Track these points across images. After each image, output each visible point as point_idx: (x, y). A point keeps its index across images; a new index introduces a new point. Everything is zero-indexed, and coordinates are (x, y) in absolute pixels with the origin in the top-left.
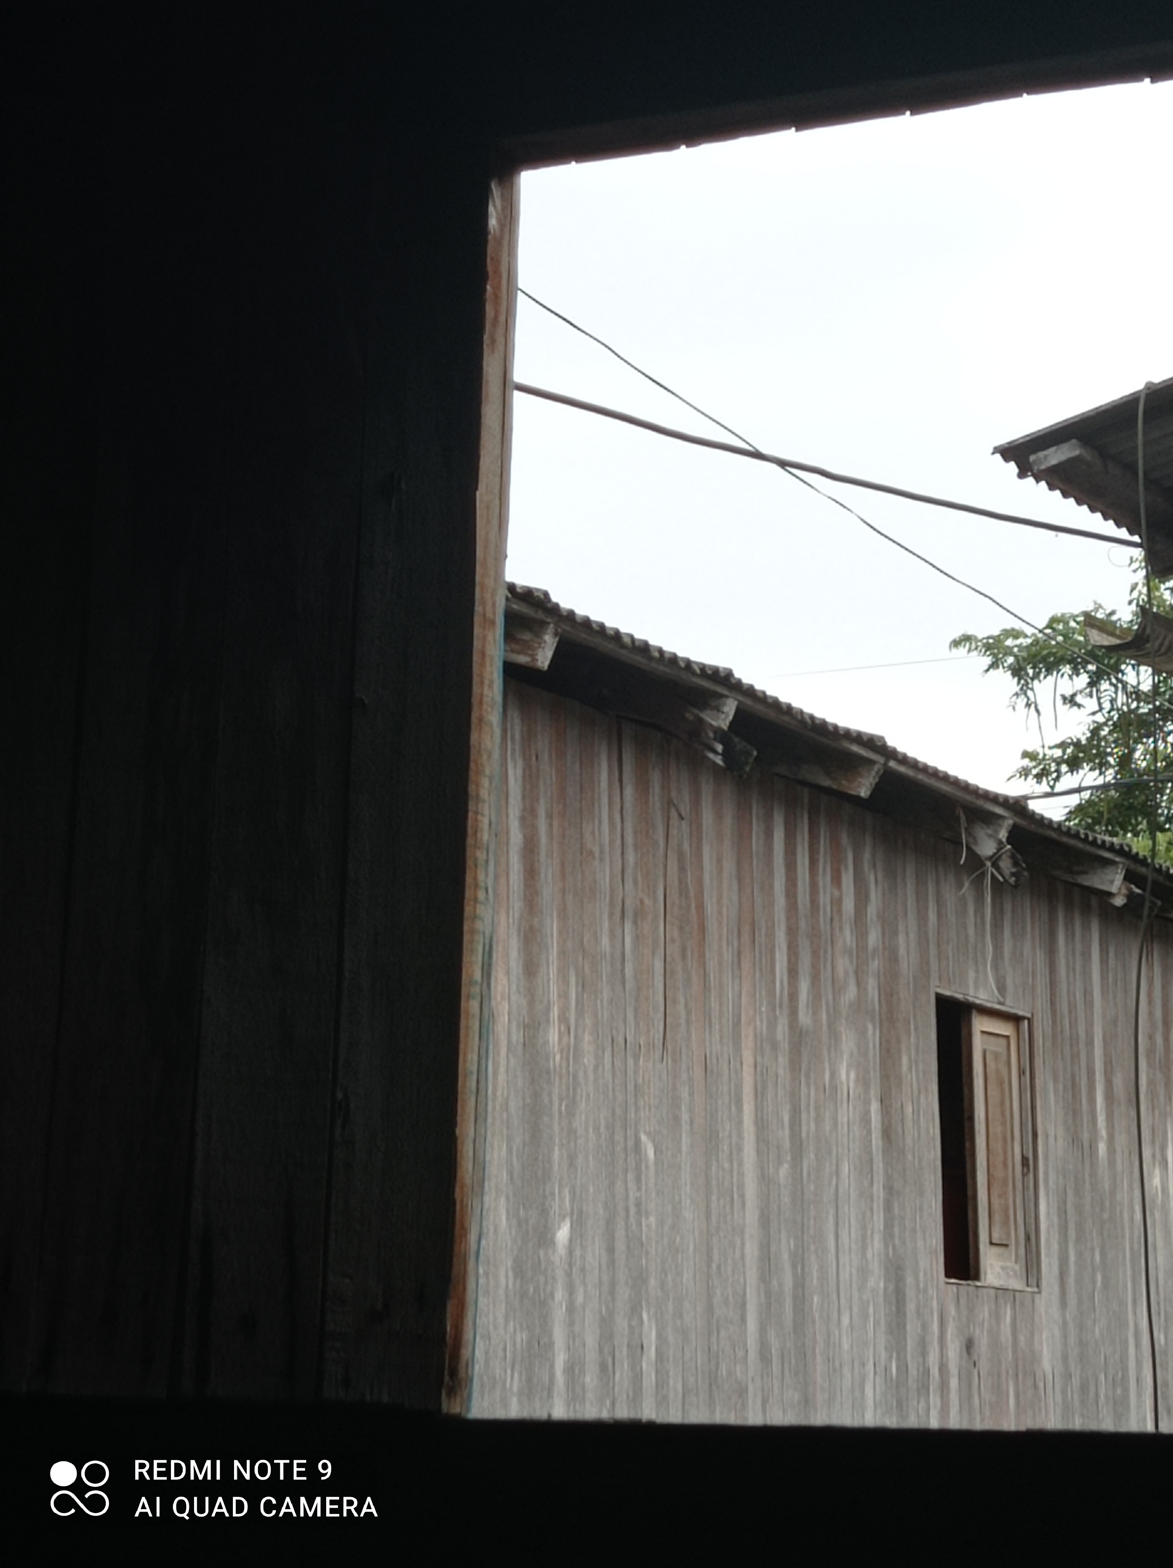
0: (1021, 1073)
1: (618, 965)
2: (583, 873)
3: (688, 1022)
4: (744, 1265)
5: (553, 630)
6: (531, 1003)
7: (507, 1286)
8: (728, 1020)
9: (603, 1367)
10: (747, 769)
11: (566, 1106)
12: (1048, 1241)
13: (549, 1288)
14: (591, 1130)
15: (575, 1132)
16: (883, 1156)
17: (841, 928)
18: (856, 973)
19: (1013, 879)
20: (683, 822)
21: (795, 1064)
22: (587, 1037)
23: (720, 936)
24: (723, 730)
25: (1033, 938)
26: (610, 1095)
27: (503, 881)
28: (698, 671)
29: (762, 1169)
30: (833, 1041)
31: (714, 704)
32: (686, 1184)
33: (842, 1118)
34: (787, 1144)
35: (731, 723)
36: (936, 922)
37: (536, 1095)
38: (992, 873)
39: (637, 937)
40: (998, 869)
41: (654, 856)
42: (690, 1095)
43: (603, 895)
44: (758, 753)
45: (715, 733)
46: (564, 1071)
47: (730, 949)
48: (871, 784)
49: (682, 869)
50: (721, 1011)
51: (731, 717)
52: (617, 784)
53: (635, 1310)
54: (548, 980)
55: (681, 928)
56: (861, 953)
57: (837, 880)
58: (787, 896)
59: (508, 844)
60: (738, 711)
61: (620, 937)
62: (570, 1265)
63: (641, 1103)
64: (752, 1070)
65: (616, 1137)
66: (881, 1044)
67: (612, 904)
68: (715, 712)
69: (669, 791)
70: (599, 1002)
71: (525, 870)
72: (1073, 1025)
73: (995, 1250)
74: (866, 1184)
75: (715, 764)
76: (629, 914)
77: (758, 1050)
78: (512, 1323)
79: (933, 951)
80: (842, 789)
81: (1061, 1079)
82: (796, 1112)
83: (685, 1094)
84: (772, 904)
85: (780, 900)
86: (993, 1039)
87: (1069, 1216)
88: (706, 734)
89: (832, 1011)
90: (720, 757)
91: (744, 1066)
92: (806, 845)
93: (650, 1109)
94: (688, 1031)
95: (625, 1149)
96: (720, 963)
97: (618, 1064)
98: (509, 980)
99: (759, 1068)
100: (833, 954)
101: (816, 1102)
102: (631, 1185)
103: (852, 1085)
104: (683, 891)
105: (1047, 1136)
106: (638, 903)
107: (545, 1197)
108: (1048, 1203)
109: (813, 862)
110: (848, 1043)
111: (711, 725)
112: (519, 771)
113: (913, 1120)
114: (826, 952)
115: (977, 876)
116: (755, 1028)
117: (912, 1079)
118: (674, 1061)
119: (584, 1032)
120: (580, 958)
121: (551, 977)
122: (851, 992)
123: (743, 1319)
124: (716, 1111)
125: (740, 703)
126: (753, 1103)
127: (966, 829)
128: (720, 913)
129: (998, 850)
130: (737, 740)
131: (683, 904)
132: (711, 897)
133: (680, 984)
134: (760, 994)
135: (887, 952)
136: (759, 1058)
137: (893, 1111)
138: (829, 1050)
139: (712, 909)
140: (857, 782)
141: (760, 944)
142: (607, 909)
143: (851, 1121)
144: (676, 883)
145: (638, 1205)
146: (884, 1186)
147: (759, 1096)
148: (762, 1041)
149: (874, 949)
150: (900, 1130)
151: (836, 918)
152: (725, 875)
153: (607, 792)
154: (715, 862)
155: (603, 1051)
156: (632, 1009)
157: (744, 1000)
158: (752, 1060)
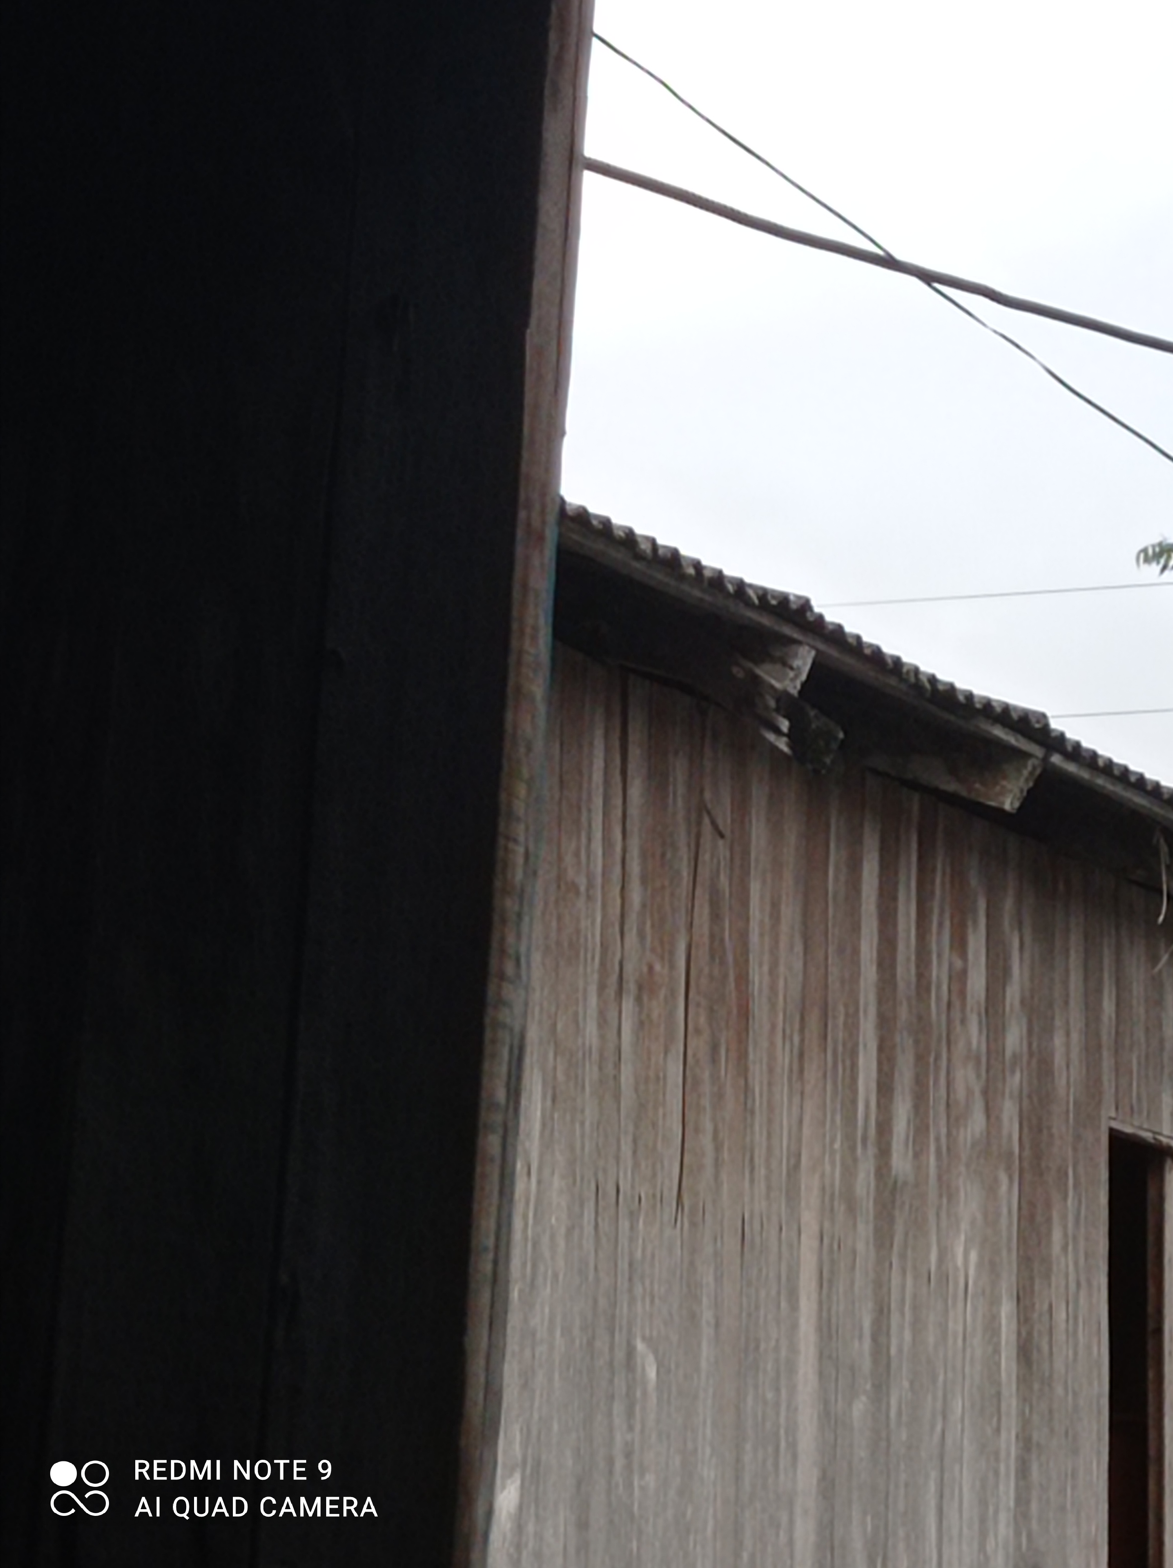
1: (610, 1068)
2: (559, 918)
3: (718, 1163)
8: (781, 1161)
10: (828, 761)
14: (558, 1333)
15: (534, 1334)
16: (1018, 1389)
17: (963, 1021)
18: (985, 1092)
20: (721, 842)
21: (883, 1236)
22: (557, 1182)
23: (773, 1027)
24: (790, 696)
26: (591, 1277)
28: (756, 601)
29: (826, 1403)
30: (945, 1200)
31: (778, 654)
32: (705, 1423)
33: (955, 1326)
34: (866, 1364)
35: (804, 685)
36: (1113, 1014)
39: (641, 1023)
41: (672, 894)
42: (716, 1280)
43: (589, 956)
44: (845, 733)
45: (778, 700)
47: (788, 1046)
48: (1022, 791)
49: (716, 916)
50: (769, 1148)
51: (804, 677)
52: (617, 778)
55: (711, 1010)
56: (993, 1061)
57: (960, 944)
58: (880, 965)
60: (815, 664)
61: (614, 1024)
62: (518, 1547)
63: (638, 1290)
64: (815, 1243)
65: (598, 1344)
66: (1020, 1209)
67: (603, 968)
68: (778, 666)
69: (702, 791)
70: (578, 1126)
74: (989, 1431)
75: (774, 749)
76: (631, 986)
77: (826, 1212)
79: (1107, 1063)
80: (973, 796)
82: (882, 1312)
83: (708, 1279)
84: (855, 976)
85: (869, 973)
88: (764, 701)
89: (944, 1153)
90: (785, 739)
91: (803, 1237)
92: (913, 885)
93: (652, 1300)
94: (717, 1176)
95: (611, 1364)
96: (771, 1070)
97: (605, 1227)
99: (826, 1241)
101: (915, 1296)
102: (619, 1420)
103: (972, 1272)
104: (716, 952)
106: (645, 969)
109: (923, 915)
110: (969, 1204)
111: (772, 687)
113: (1067, 1330)
114: (937, 1058)
116: (823, 1175)
117: (1067, 1266)
118: (693, 1225)
119: (553, 1173)
120: (550, 1053)
122: (977, 1122)
124: (757, 1308)
125: (818, 652)
126: (814, 1296)
128: (773, 989)
130: (812, 713)
131: (716, 972)
132: (761, 965)
133: (706, 1102)
134: (833, 1121)
135: (1034, 1061)
136: (827, 1225)
137: (1036, 1316)
138: (938, 1215)
139: (761, 983)
140: (998, 788)
141: (835, 1042)
142: (596, 976)
143: (969, 1329)
144: (706, 940)
145: (628, 1455)
146: (1017, 1437)
147: (825, 1285)
148: (832, 1195)
149: (1014, 1056)
150: (1045, 1348)
151: (957, 1004)
152: (784, 928)
153: (601, 790)
154: (768, 908)
155: (582, 1205)
156: (630, 1138)
157: (806, 1131)
158: (815, 1228)
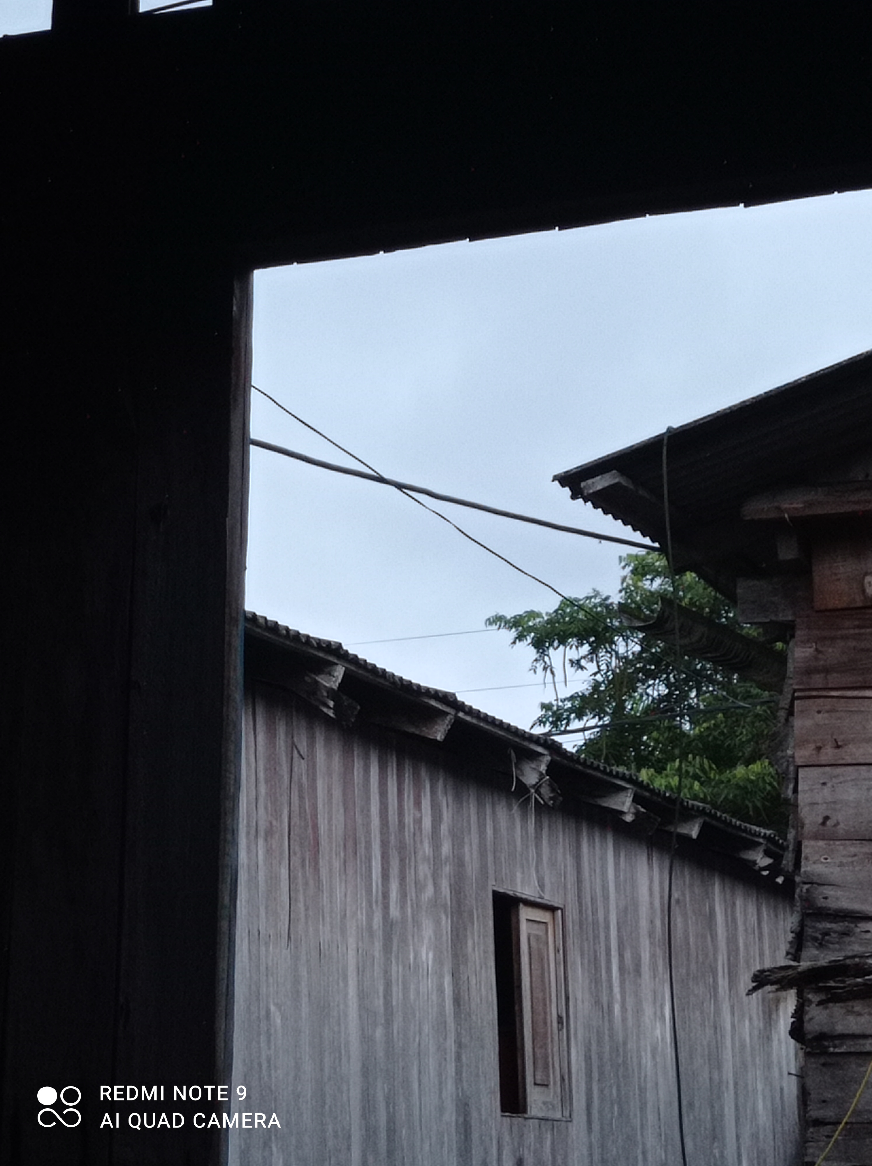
0: (557, 951)
1: (254, 872)
3: (307, 916)
4: (349, 1106)
8: (337, 915)
10: (353, 720)
12: (577, 1081)
16: (455, 1017)
17: (421, 842)
18: (433, 876)
19: (552, 802)
20: (302, 761)
21: (387, 948)
23: (331, 850)
24: (333, 689)
25: (564, 848)
26: (248, 975)
28: (316, 645)
29: (363, 1030)
30: (416, 929)
31: (326, 670)
32: (305, 1043)
33: (423, 989)
34: (382, 1010)
35: (340, 684)
36: (492, 836)
38: (536, 798)
39: (268, 850)
40: (540, 794)
41: (280, 788)
42: (308, 973)
44: (361, 708)
45: (328, 693)
47: (338, 859)
48: (445, 731)
49: (301, 798)
50: (331, 908)
51: (340, 680)
52: (252, 733)
55: (301, 843)
56: (436, 862)
57: (418, 803)
58: (381, 817)
61: (255, 851)
63: (271, 980)
64: (355, 953)
65: (252, 1008)
66: (452, 931)
67: (248, 825)
68: (327, 676)
69: (293, 737)
72: (595, 912)
73: (538, 1089)
74: (441, 1040)
75: (329, 716)
76: (262, 833)
77: (360, 938)
79: (490, 858)
80: (422, 734)
81: (586, 956)
82: (388, 985)
83: (304, 973)
84: (369, 823)
85: (375, 821)
86: (535, 926)
87: (593, 1061)
88: (321, 693)
89: (415, 906)
90: (332, 711)
91: (349, 950)
92: (395, 777)
93: (277, 985)
94: (306, 923)
95: (259, 1017)
96: (330, 870)
97: (253, 950)
99: (360, 951)
100: (416, 861)
101: (404, 976)
102: (263, 1045)
103: (430, 963)
104: (303, 815)
105: (576, 999)
106: (268, 825)
108: (578, 1052)
109: (400, 791)
110: (428, 931)
111: (325, 686)
113: (476, 989)
114: (410, 861)
115: (523, 801)
116: (357, 920)
117: (475, 958)
118: (296, 947)
122: (430, 891)
123: (349, 1148)
124: (328, 986)
125: (346, 668)
126: (355, 979)
127: (515, 764)
128: (330, 830)
129: (540, 780)
130: (344, 697)
131: (303, 824)
133: (300, 887)
134: (361, 894)
135: (456, 860)
136: (360, 944)
137: (461, 983)
138: (413, 936)
139: (324, 828)
140: (434, 729)
141: (361, 855)
142: (245, 829)
143: (430, 991)
144: (297, 809)
145: (269, 1061)
146: (455, 1041)
147: (360, 973)
148: (362, 929)
149: (446, 858)
150: (467, 998)
151: (418, 834)
152: (334, 801)
154: (326, 792)
155: (242, 941)
156: (264, 907)
157: (348, 900)
158: (355, 946)
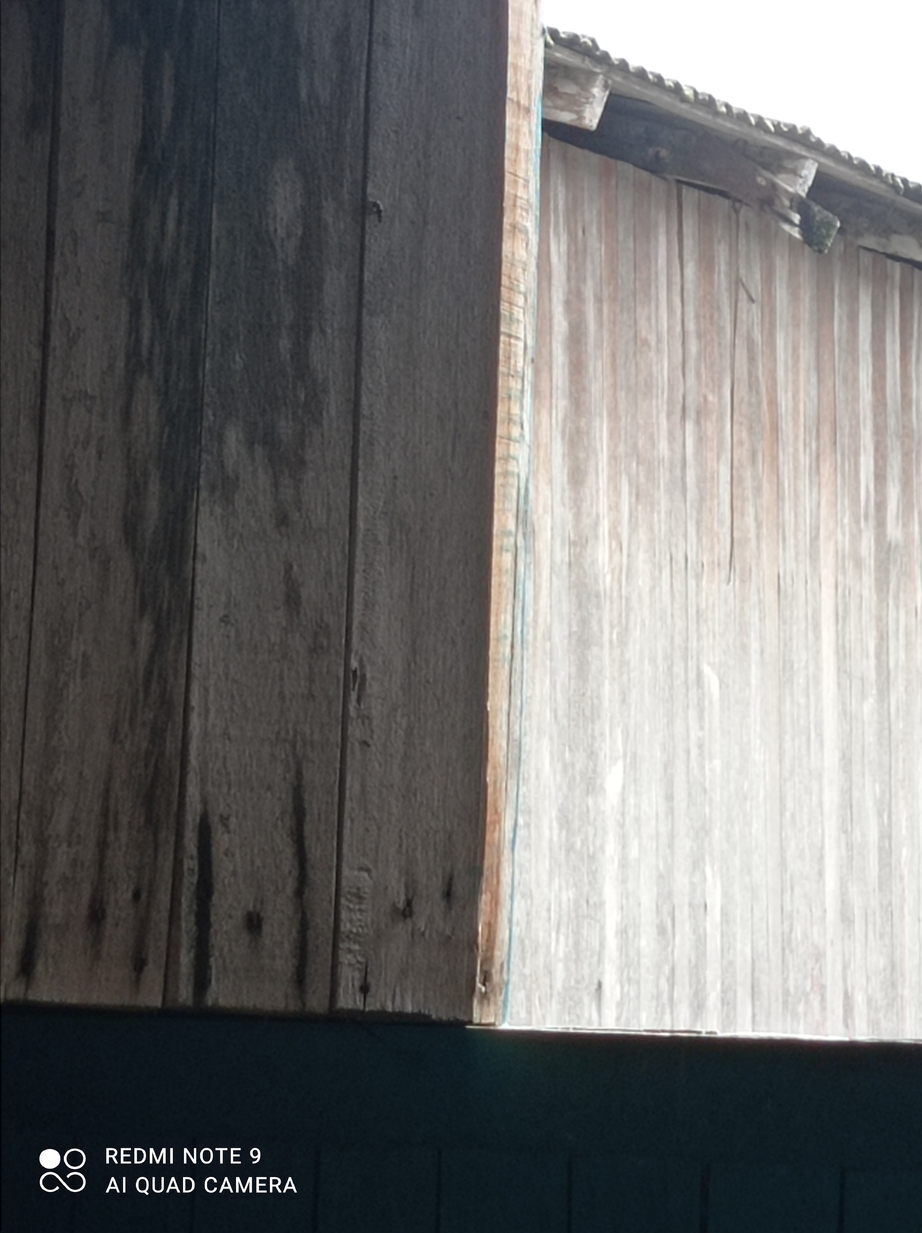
1: (678, 472)
2: (637, 365)
3: (758, 537)
4: (822, 814)
5: (603, 82)
6: (577, 516)
7: (551, 840)
8: (805, 533)
9: (661, 930)
10: (829, 243)
11: (618, 634)
13: (598, 843)
14: (646, 662)
15: (628, 664)
20: (754, 306)
21: (882, 584)
22: (642, 555)
23: (796, 437)
24: (801, 197)
26: (669, 621)
27: (545, 375)
28: (772, 129)
29: (844, 704)
31: (790, 167)
32: (755, 722)
34: (872, 676)
35: (811, 188)
37: (584, 622)
39: (700, 439)
41: (720, 344)
42: (760, 620)
43: (660, 392)
44: (842, 222)
45: (791, 200)
46: (615, 594)
47: (808, 451)
49: (752, 359)
50: (796, 524)
51: (810, 182)
52: (677, 261)
53: (697, 864)
54: (597, 491)
55: (751, 429)
58: (874, 389)
59: (551, 334)
60: (818, 172)
61: (680, 440)
62: (623, 814)
63: (704, 630)
64: (833, 591)
65: (675, 669)
67: (671, 401)
68: (791, 176)
69: (738, 270)
70: (655, 515)
71: (571, 363)
75: (791, 236)
76: (691, 413)
77: (840, 568)
78: (557, 881)
82: (882, 638)
83: (754, 619)
84: (856, 399)
85: (866, 395)
88: (781, 202)
90: (797, 229)
91: (823, 587)
92: (898, 329)
93: (714, 637)
95: (686, 682)
96: (796, 469)
97: (678, 585)
98: (552, 490)
99: (840, 590)
101: (906, 626)
102: (693, 722)
104: (753, 385)
106: (702, 400)
107: (593, 737)
109: (905, 349)
111: (786, 191)
112: (564, 248)
116: (836, 543)
118: (742, 581)
119: (639, 549)
120: (634, 464)
121: (601, 485)
123: (821, 874)
124: (791, 639)
125: (820, 164)
126: (833, 628)
128: (796, 409)
130: (816, 208)
131: (753, 400)
132: (786, 392)
133: (749, 493)
134: (843, 503)
136: (840, 578)
139: (786, 405)
141: (843, 446)
142: (665, 407)
144: (745, 378)
145: (700, 747)
147: (840, 621)
148: (844, 557)
152: (802, 365)
153: (665, 271)
154: (790, 351)
155: (660, 571)
156: (694, 522)
157: (823, 511)
158: (832, 580)
